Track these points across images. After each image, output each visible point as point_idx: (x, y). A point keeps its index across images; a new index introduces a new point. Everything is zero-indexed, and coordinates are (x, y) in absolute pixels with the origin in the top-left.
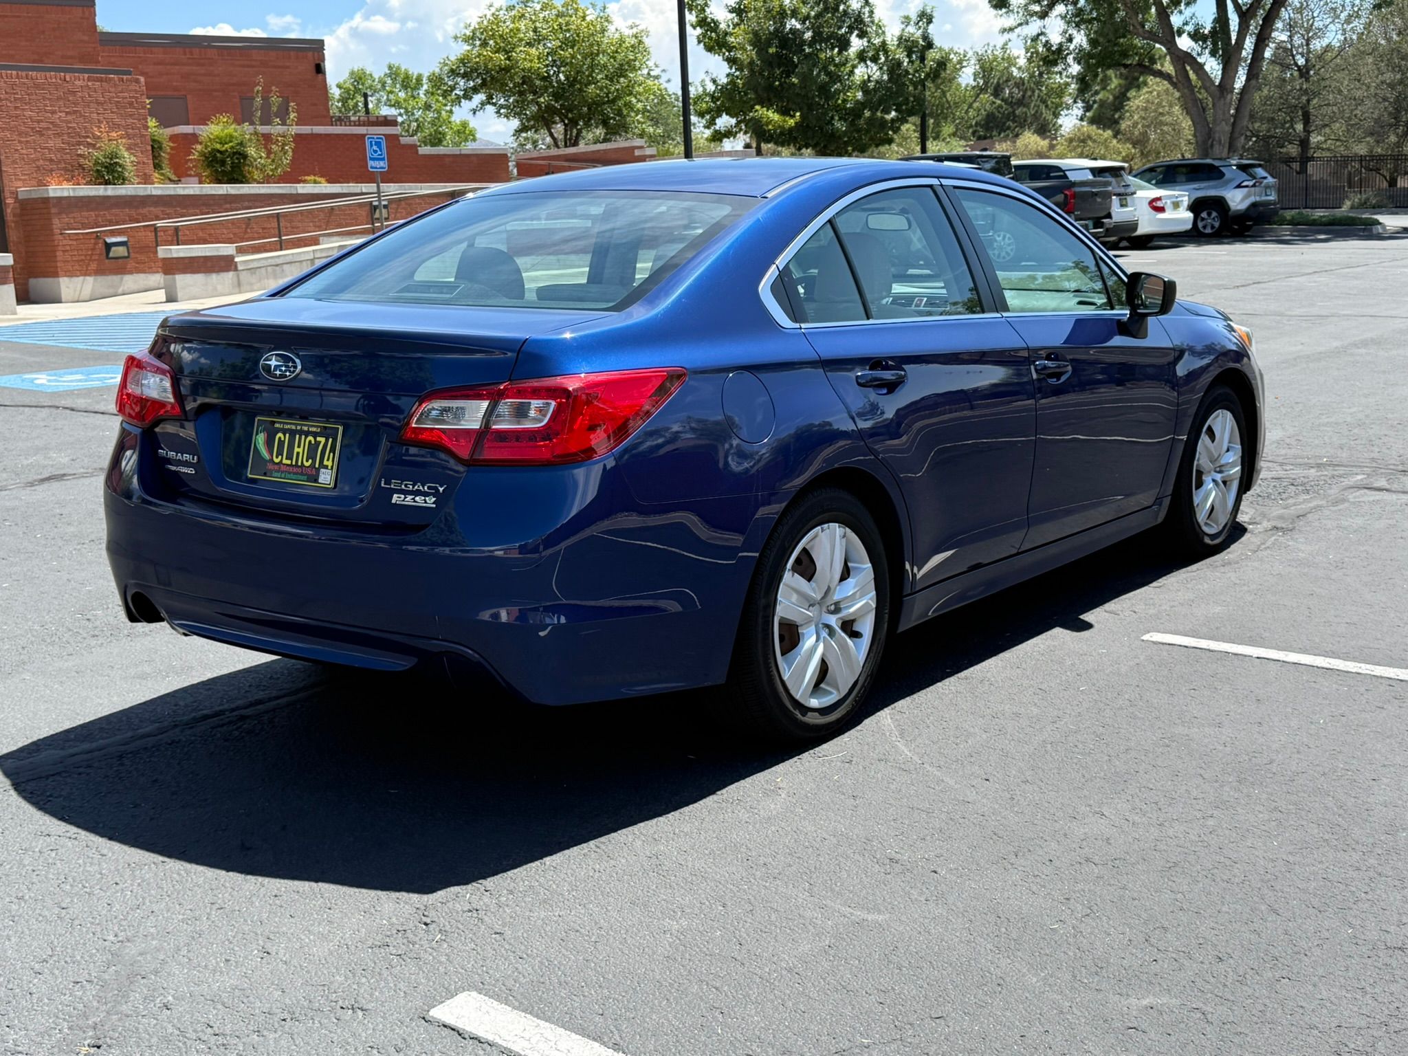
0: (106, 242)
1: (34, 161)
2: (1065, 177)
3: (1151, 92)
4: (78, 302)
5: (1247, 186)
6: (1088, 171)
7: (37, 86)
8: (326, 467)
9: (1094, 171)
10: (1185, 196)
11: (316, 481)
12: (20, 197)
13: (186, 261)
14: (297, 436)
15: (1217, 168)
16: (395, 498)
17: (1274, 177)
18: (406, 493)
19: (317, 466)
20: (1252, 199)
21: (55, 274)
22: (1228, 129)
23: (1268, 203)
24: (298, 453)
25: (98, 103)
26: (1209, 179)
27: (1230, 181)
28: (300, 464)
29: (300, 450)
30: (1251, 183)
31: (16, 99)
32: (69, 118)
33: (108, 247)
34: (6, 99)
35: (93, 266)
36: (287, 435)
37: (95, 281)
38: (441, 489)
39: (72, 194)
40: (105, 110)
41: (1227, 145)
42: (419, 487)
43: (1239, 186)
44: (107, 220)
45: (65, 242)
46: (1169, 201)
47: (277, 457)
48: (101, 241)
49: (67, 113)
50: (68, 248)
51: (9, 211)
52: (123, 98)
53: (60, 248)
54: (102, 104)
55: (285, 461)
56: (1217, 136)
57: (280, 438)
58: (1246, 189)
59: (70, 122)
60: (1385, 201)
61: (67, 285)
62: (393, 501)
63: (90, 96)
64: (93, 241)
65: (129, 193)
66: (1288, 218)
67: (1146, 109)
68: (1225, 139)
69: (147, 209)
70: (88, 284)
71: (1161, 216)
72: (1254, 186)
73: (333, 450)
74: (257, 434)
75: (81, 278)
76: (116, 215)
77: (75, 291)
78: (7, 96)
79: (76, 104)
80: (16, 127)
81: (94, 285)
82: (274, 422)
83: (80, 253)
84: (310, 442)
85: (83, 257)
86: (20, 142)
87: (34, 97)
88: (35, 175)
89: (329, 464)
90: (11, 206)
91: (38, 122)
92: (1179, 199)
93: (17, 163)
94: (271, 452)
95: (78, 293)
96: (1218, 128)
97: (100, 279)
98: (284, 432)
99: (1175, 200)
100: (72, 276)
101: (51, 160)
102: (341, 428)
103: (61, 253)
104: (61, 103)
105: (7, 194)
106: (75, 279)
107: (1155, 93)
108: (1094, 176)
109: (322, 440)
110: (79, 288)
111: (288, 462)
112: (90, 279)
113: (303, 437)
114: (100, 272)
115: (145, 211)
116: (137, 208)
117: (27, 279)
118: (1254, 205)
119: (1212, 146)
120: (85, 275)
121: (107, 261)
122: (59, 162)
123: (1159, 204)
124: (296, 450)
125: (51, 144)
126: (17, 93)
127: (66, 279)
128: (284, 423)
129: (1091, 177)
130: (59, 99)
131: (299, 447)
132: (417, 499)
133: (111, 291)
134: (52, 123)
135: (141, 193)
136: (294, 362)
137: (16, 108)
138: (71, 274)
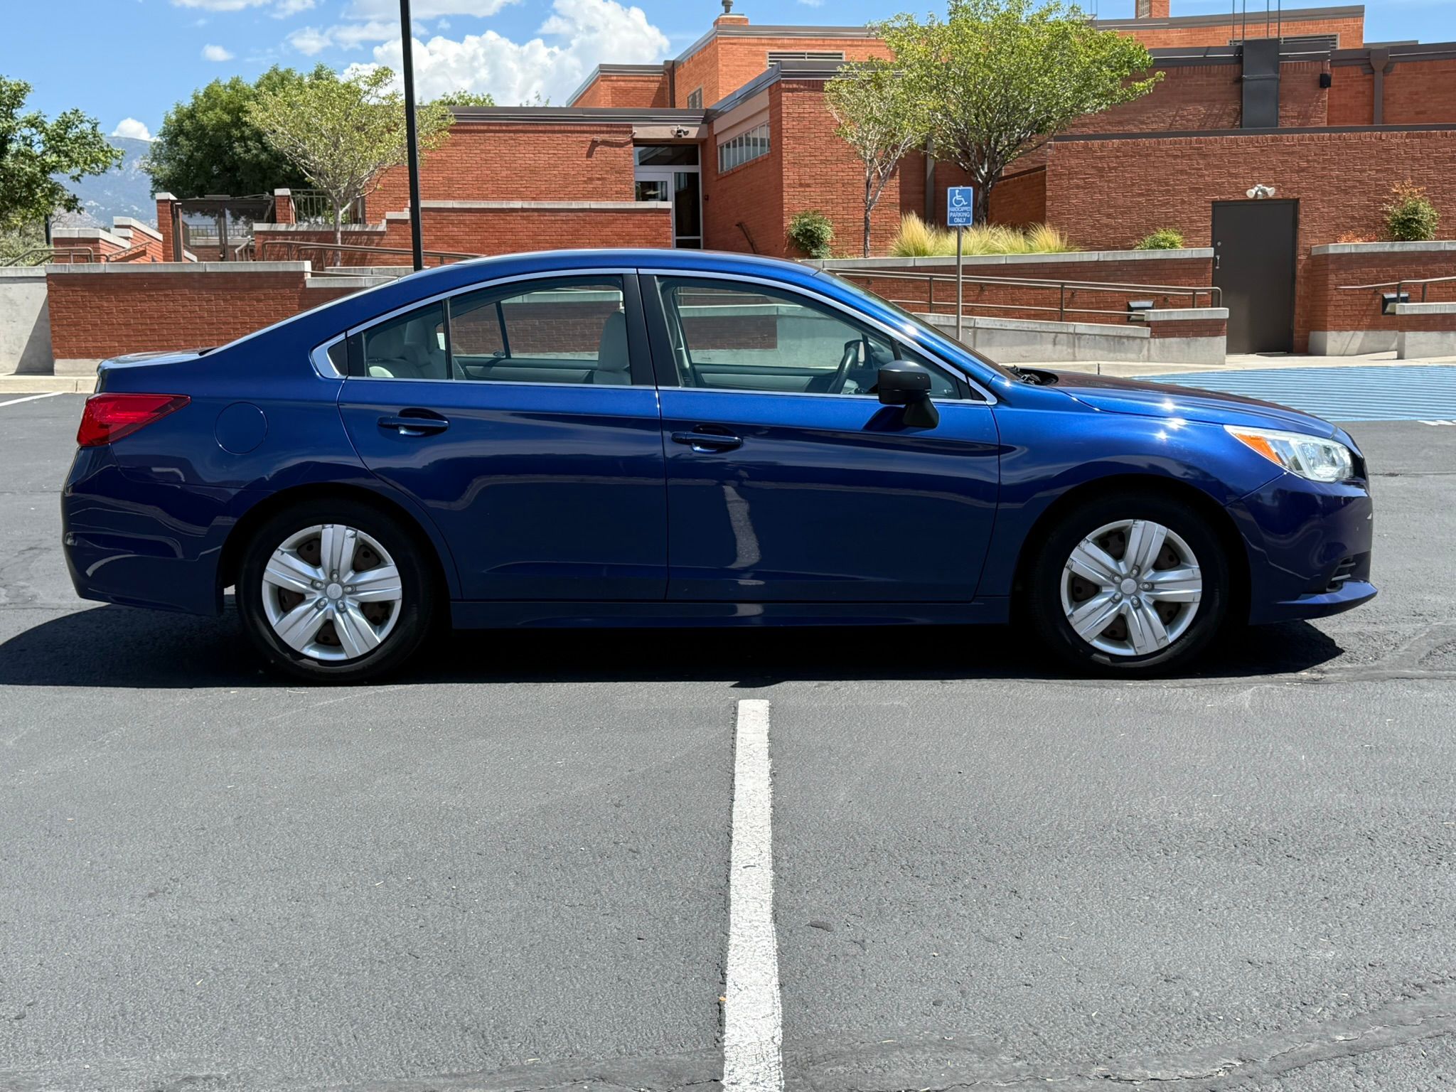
0: (1383, 297)
1: (1333, 219)
4: (1343, 355)
7: (1349, 146)
12: (1314, 253)
13: (1422, 318)
21: (1325, 329)
25: (1414, 159)
31: (1324, 160)
32: (1380, 175)
33: (1386, 302)
34: (1315, 161)
35: (1366, 321)
37: (1365, 335)
39: (1353, 251)
40: (1421, 166)
44: (1389, 276)
45: (1339, 298)
48: (1379, 296)
49: (1377, 171)
50: (1342, 303)
51: (1300, 267)
52: (1444, 153)
53: (1332, 303)
54: (1418, 160)
59: (1380, 180)
61: (1333, 339)
63: (1405, 153)
64: (1369, 297)
65: (1419, 249)
69: (1437, 265)
70: (1357, 338)
75: (1351, 332)
76: (1401, 271)
77: (1343, 345)
78: (1315, 158)
79: (1388, 162)
80: (1320, 186)
81: (1363, 339)
83: (1354, 308)
85: (1357, 313)
86: (1322, 201)
87: (1344, 157)
88: (1333, 232)
90: (1303, 263)
91: (1345, 181)
93: (1315, 221)
95: (1345, 347)
97: (1371, 334)
100: (1341, 331)
101: (1353, 218)
103: (1333, 308)
104: (1373, 161)
105: (1300, 251)
106: (1345, 334)
110: (1347, 343)
112: (1361, 334)
114: (1373, 327)
115: (1435, 267)
116: (1425, 264)
117: (1308, 332)
120: (1356, 329)
121: (1383, 316)
122: (1361, 219)
125: (1355, 201)
126: (1327, 155)
127: (1333, 332)
130: (1372, 157)
133: (1382, 346)
134: (1359, 181)
135: (1433, 249)
137: (1324, 169)
138: (1340, 328)
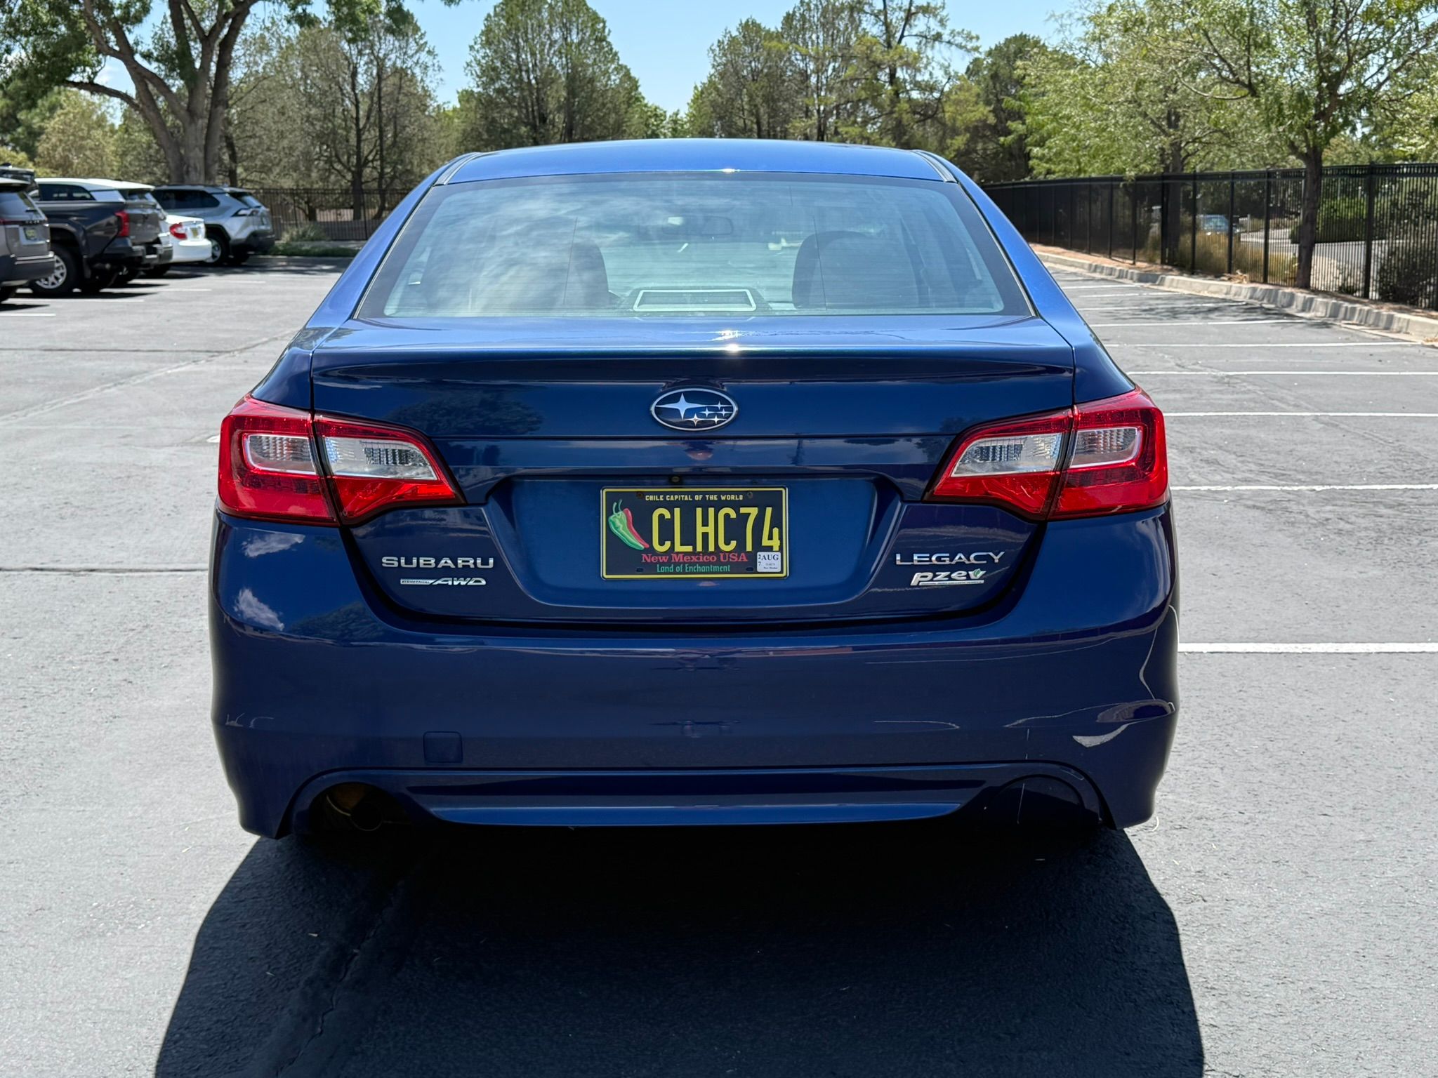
2: (92, 198)
3: (66, 114)
5: (244, 215)
6: (117, 193)
8: (770, 549)
9: (123, 192)
10: (200, 222)
11: (752, 569)
14: (699, 511)
15: (210, 195)
16: (916, 579)
17: (266, 206)
18: (935, 569)
19: (749, 548)
20: (251, 229)
22: (201, 155)
23: (264, 233)
24: (705, 536)
26: (203, 206)
27: (226, 209)
28: (712, 548)
29: (710, 529)
30: (248, 212)
36: (677, 511)
38: (997, 559)
41: (203, 172)
42: (960, 557)
43: (236, 215)
46: (188, 228)
47: (661, 543)
55: (679, 548)
56: (192, 162)
57: (661, 516)
58: (244, 218)
60: (323, 234)
62: (914, 582)
66: (281, 248)
67: (63, 132)
68: (200, 165)
71: (183, 243)
72: (251, 214)
73: (777, 522)
74: (609, 513)
82: (644, 494)
84: (727, 516)
89: (775, 543)
92: (197, 226)
94: (646, 535)
96: (192, 154)
98: (670, 506)
99: (193, 226)
102: (785, 493)
107: (72, 115)
108: (125, 198)
109: (754, 512)
111: (689, 549)
113: (711, 511)
118: (254, 235)
119: (188, 172)
123: (180, 230)
124: (700, 530)
128: (665, 494)
129: (121, 200)
131: (705, 524)
132: (954, 575)
136: (724, 401)
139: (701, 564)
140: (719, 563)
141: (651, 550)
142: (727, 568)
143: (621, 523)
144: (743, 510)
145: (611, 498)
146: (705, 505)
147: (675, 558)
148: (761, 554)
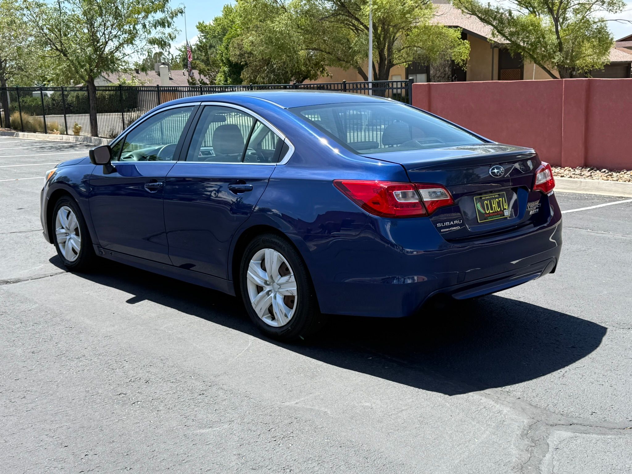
8: (506, 209)
11: (504, 215)
14: (492, 200)
16: (530, 213)
19: (502, 209)
28: (496, 211)
29: (495, 205)
36: (488, 201)
47: (487, 211)
55: (490, 211)
57: (486, 203)
73: (505, 201)
74: (477, 204)
82: (481, 197)
84: (497, 201)
89: (506, 207)
94: (484, 210)
98: (486, 200)
102: (505, 194)
109: (501, 199)
111: (492, 211)
113: (494, 200)
124: (493, 206)
128: (485, 197)
139: (495, 215)
140: (498, 215)
141: (486, 213)
142: (499, 216)
143: (479, 206)
144: (499, 199)
145: (476, 199)
146: (493, 198)
147: (491, 215)
148: (505, 211)
